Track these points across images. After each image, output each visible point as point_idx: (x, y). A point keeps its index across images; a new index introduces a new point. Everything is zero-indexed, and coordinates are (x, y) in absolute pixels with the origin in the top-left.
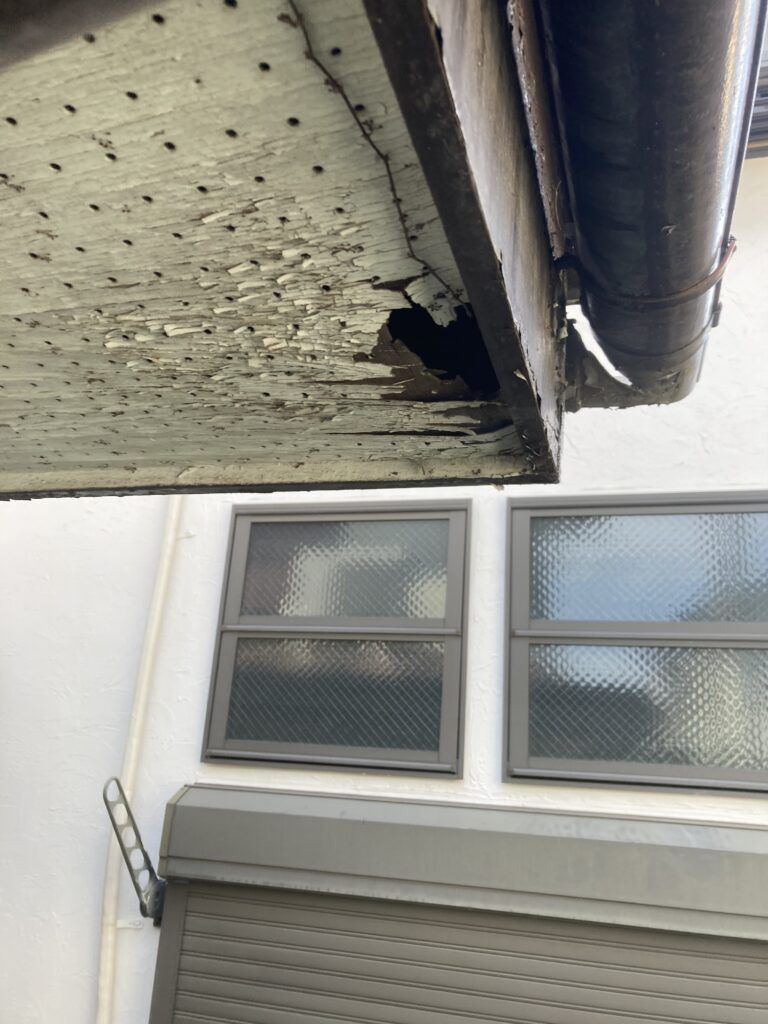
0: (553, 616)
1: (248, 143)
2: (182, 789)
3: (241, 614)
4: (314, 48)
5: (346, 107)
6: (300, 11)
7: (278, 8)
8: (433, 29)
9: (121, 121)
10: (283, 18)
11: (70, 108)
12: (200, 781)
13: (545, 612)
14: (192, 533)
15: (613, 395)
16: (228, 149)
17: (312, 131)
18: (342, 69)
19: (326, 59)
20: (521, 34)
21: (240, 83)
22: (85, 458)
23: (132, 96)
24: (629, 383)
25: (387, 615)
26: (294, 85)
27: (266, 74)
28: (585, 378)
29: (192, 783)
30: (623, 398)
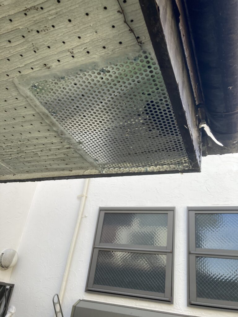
0: (204, 247)
1: (108, 50)
2: (78, 301)
3: (100, 242)
4: (126, 20)
5: (135, 37)
6: (123, 9)
7: (117, 9)
8: (157, 7)
9: (76, 45)
10: (119, 12)
11: (64, 42)
12: (84, 299)
13: (201, 246)
14: (86, 215)
15: (217, 149)
16: (103, 52)
17: (126, 45)
18: (134, 26)
19: (129, 23)
20: (184, 36)
21: (107, 32)
22: (58, 167)
23: (79, 38)
24: (222, 145)
25: (147, 245)
26: (121, 31)
27: (114, 29)
28: (208, 144)
29: (82, 299)
30: (221, 151)
